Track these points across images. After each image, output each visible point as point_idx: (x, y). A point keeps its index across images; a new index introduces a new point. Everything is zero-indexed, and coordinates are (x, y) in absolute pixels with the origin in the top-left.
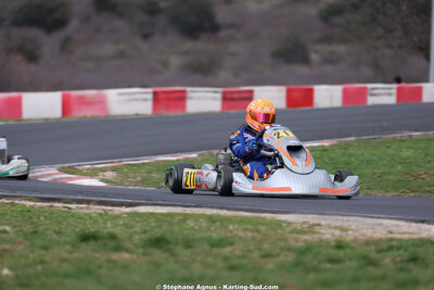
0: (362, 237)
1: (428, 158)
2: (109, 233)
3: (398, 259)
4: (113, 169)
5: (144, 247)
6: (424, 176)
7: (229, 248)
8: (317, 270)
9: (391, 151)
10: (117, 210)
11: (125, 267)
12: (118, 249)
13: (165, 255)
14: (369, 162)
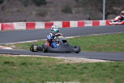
0: (74, 62)
1: (98, 41)
2: (12, 62)
3: (82, 68)
4: (14, 45)
5: (20, 65)
6: (96, 46)
7: (41, 65)
8: (61, 70)
9: (89, 39)
10: (14, 56)
11: (15, 70)
12: (14, 65)
13: (25, 67)
14: (82, 43)
